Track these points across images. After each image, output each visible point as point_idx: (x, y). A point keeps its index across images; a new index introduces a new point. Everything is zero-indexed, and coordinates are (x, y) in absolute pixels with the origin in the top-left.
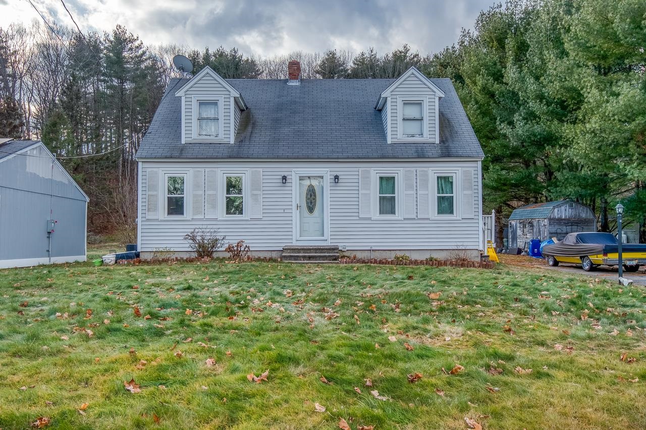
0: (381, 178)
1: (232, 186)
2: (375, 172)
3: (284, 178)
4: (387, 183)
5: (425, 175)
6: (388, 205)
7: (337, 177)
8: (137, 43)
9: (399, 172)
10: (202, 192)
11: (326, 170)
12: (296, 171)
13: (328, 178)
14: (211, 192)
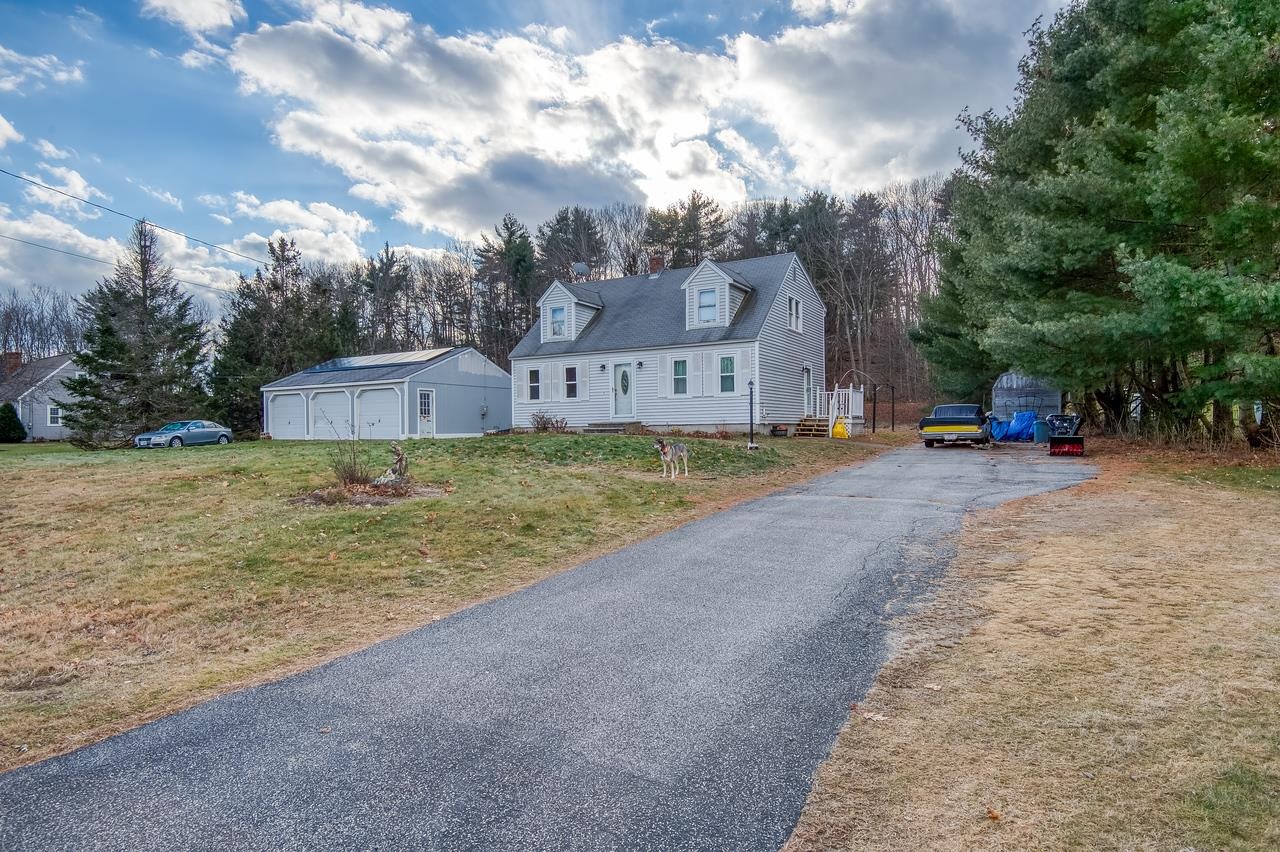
0: (676, 362)
1: (571, 373)
2: (671, 356)
3: (603, 367)
4: (680, 365)
5: (710, 357)
6: (680, 385)
7: (640, 364)
8: (714, 205)
9: (687, 355)
10: (549, 381)
11: (630, 358)
12: (611, 360)
13: (634, 365)
14: (556, 381)
